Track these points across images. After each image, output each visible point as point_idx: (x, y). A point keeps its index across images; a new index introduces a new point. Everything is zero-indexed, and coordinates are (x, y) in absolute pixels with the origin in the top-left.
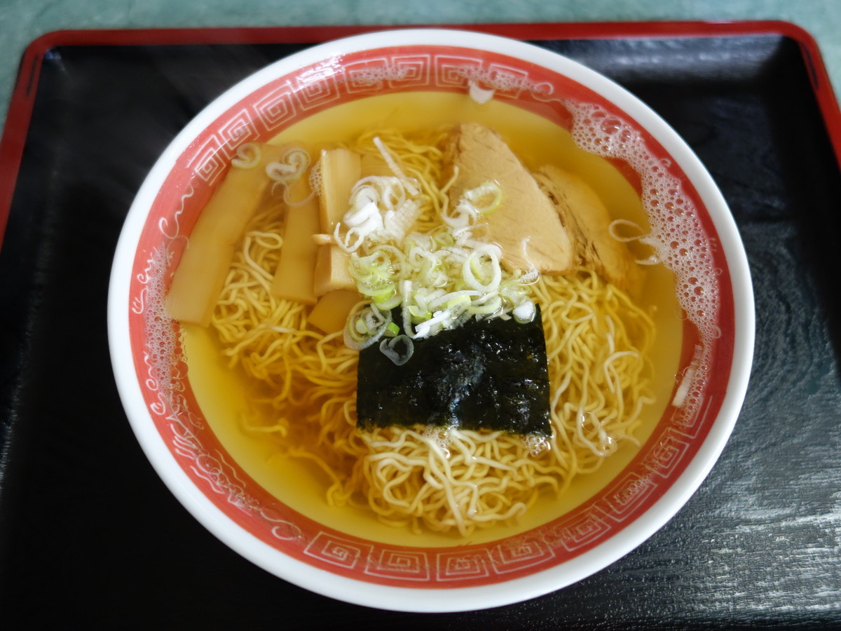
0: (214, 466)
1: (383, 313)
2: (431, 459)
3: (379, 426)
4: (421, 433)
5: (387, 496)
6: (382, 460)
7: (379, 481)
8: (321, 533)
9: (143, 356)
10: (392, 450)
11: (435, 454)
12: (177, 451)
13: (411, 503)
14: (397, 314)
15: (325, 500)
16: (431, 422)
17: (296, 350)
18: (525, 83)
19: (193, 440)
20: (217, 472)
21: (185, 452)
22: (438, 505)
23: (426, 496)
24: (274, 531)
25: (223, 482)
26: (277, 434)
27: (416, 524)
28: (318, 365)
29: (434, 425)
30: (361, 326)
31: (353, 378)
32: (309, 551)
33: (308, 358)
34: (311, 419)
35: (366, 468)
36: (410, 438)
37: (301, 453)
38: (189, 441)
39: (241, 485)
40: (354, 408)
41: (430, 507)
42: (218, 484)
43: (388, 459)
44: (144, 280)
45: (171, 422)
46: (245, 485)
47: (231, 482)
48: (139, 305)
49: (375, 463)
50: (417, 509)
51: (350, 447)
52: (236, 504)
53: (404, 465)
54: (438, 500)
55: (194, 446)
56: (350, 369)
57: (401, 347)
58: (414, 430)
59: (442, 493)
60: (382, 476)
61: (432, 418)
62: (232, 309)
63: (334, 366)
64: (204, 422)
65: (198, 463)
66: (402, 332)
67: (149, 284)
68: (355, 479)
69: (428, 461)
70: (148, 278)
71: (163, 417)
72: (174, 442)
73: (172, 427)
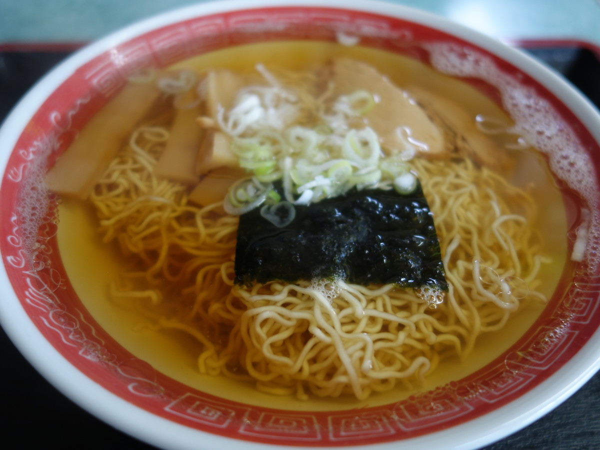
0: (70, 322)
1: (265, 184)
2: (317, 311)
3: (259, 281)
4: (305, 287)
5: (267, 352)
6: (263, 312)
7: (258, 338)
8: (188, 394)
9: (10, 216)
10: (275, 303)
11: (322, 306)
12: (28, 301)
13: (295, 362)
14: (278, 185)
15: (195, 367)
16: (317, 276)
17: (175, 225)
18: (385, 32)
19: (50, 296)
20: (73, 326)
21: (37, 304)
22: (327, 363)
23: (312, 355)
24: (130, 388)
25: (78, 336)
26: (148, 299)
27: (301, 391)
28: (196, 235)
30: (241, 194)
31: (233, 244)
32: (172, 408)
33: (186, 230)
34: (186, 291)
35: (243, 329)
36: (293, 293)
37: (174, 324)
38: (45, 296)
39: (100, 343)
40: (232, 270)
41: (316, 367)
42: (71, 337)
43: (267, 312)
44: (27, 156)
45: (29, 276)
46: (103, 343)
47: (87, 337)
48: (16, 174)
49: (253, 318)
50: (301, 370)
51: (228, 312)
52: (89, 357)
53: (289, 319)
54: (326, 358)
55: (50, 301)
56: (229, 238)
57: (283, 211)
58: (298, 285)
59: (331, 350)
60: (262, 332)
61: (318, 271)
62: (112, 187)
63: (211, 236)
64: (67, 283)
65: (50, 315)
66: (283, 198)
67: (32, 161)
68: (231, 347)
69: (313, 315)
70: (31, 156)
71: (22, 269)
72: (27, 293)
73: (28, 280)
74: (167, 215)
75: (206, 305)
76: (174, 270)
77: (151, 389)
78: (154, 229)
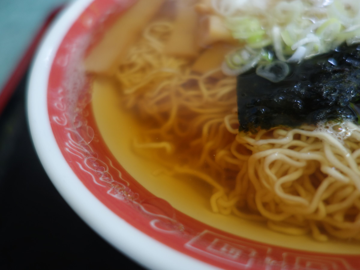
0: (100, 166)
3: (263, 128)
4: (311, 130)
5: (280, 193)
6: (271, 154)
8: (206, 231)
9: (58, 89)
10: (281, 146)
12: (67, 150)
13: (311, 201)
15: (209, 207)
16: (322, 119)
19: (86, 147)
20: (103, 170)
21: (74, 152)
22: (346, 205)
23: (326, 196)
24: (152, 224)
25: (107, 178)
27: (316, 232)
29: (325, 121)
30: (237, 59)
31: (234, 100)
35: (251, 172)
36: (297, 137)
37: (186, 170)
38: (82, 147)
39: (125, 184)
41: (334, 208)
42: (101, 179)
43: (275, 155)
45: (70, 132)
46: (128, 184)
47: (114, 179)
49: (260, 161)
50: (317, 211)
51: (234, 157)
52: (116, 196)
54: (344, 199)
55: (86, 151)
56: (229, 96)
57: (276, 69)
58: (303, 129)
60: (271, 173)
61: (322, 115)
63: (213, 96)
65: (85, 162)
66: (275, 57)
68: (239, 188)
69: (325, 156)
71: (64, 126)
72: (67, 144)
73: (69, 135)
74: (175, 83)
75: (212, 153)
76: (182, 127)
77: (171, 226)
78: (164, 94)
